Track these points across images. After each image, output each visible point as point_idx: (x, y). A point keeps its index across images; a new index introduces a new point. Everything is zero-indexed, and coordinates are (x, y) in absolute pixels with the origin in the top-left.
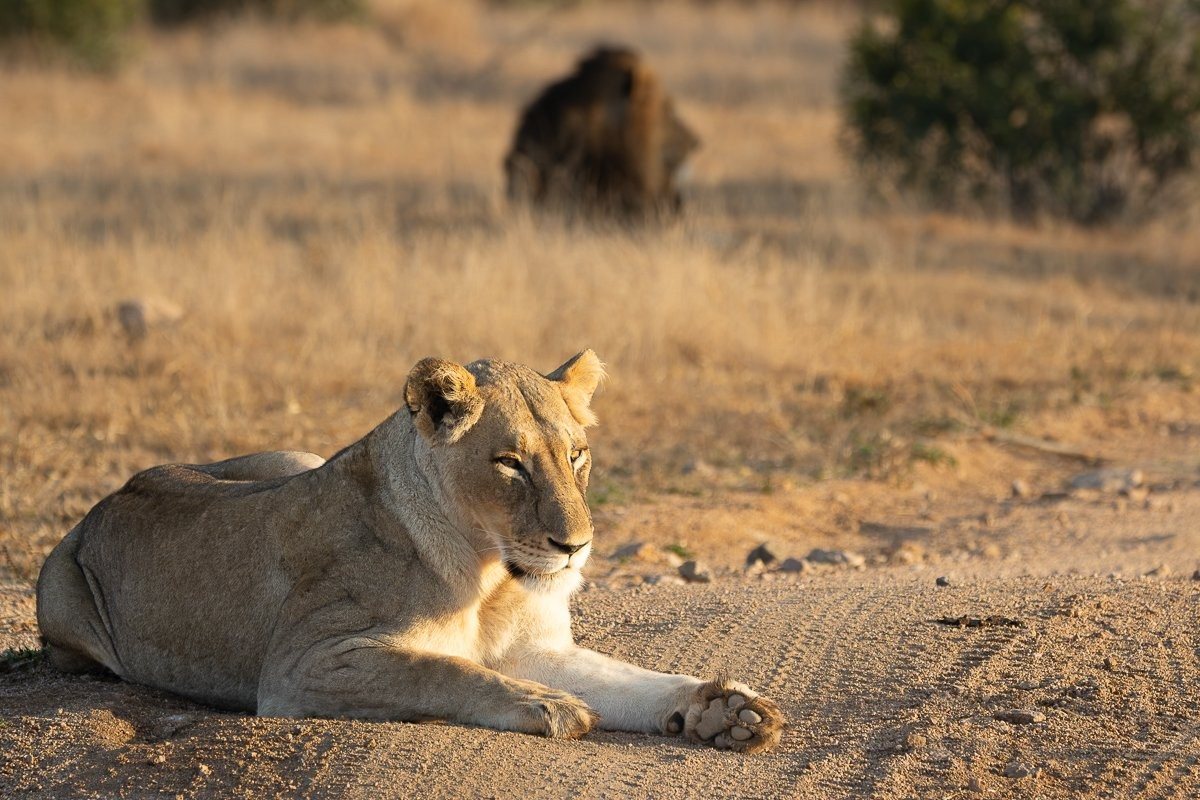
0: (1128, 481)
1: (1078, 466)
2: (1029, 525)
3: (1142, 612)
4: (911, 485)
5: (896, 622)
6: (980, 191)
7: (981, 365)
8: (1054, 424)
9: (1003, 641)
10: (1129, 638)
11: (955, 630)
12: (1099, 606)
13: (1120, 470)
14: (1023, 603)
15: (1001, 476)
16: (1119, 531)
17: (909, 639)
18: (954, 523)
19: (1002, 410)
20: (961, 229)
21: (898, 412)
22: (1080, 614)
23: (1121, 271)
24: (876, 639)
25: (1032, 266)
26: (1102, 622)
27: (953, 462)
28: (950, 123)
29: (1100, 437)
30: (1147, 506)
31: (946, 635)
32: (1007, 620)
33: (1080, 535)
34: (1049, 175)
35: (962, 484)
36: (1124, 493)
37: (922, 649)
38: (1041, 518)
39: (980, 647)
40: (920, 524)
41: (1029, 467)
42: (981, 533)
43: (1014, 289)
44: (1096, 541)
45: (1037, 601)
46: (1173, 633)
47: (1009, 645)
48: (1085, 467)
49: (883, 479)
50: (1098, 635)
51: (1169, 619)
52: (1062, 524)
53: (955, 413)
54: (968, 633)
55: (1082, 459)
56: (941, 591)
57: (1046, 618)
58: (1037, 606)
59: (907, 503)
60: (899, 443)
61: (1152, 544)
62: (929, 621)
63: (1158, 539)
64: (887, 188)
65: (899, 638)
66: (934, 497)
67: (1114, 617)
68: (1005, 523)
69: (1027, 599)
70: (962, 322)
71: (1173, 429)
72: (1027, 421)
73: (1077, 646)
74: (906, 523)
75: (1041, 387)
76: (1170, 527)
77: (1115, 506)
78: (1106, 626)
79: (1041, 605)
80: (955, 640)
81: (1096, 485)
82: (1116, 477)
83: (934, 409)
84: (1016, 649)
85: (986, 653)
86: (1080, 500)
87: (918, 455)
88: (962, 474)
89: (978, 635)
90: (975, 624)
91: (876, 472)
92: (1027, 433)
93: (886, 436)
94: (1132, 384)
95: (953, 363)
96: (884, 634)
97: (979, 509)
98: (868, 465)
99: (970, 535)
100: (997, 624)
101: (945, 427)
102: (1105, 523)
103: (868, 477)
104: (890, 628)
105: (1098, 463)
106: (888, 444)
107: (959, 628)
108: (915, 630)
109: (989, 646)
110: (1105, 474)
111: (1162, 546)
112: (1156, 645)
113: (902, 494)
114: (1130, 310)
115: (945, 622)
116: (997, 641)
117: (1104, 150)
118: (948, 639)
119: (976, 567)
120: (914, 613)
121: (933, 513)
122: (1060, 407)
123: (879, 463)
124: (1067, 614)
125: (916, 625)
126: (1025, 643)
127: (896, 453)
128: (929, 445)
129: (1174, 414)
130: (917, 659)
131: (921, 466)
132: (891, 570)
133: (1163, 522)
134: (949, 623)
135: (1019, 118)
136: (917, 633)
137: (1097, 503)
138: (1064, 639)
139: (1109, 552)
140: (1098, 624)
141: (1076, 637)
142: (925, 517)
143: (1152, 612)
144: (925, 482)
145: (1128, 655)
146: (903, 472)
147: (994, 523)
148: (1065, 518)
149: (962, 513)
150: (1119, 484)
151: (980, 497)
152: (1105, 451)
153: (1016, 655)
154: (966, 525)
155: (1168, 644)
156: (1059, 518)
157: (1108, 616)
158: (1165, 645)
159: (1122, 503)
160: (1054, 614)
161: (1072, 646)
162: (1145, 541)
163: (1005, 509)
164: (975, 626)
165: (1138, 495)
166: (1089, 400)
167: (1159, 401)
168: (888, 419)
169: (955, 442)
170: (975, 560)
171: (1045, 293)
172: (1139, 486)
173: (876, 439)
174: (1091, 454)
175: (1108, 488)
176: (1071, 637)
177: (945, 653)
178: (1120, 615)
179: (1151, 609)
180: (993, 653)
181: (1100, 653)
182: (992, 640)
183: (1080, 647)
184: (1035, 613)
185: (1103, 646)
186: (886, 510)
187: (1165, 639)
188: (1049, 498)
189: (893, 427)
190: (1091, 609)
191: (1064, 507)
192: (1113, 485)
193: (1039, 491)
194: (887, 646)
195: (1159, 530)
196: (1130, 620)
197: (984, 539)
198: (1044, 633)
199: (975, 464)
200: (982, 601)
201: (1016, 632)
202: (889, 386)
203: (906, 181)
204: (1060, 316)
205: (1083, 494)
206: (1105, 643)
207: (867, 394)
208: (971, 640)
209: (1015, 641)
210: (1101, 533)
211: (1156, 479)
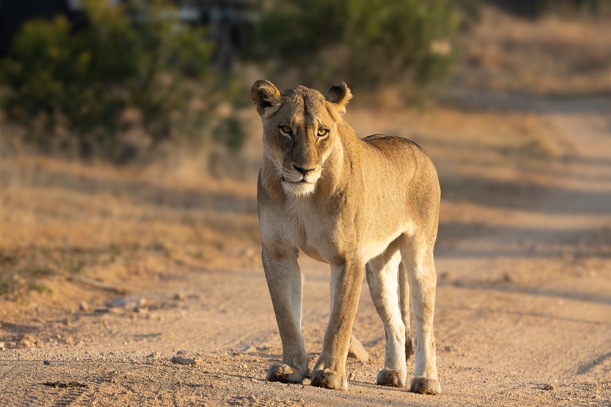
0: (138, 303)
1: (113, 294)
2: (88, 327)
3: (147, 381)
4: (28, 303)
5: (22, 384)
6: (65, 146)
7: (64, 239)
8: (102, 273)
9: (77, 395)
10: (140, 395)
11: (52, 388)
12: (125, 378)
13: (134, 298)
14: (87, 375)
15: (74, 299)
16: (133, 331)
17: (29, 393)
18: (50, 324)
19: (76, 265)
20: (55, 165)
21: (22, 264)
22: (116, 381)
23: (135, 190)
24: (12, 392)
25: (90, 187)
26: (127, 386)
27: (50, 291)
28: (50, 111)
29: (124, 279)
30: (147, 317)
31: (48, 391)
32: (79, 384)
33: (114, 332)
34: (100, 139)
35: (54, 303)
36: (136, 310)
37: (36, 398)
38: (94, 323)
39: (65, 398)
40: (33, 324)
41: (89, 294)
42: (64, 330)
43: (81, 198)
44: (122, 335)
45: (94, 374)
46: (162, 392)
47: (80, 397)
48: (116, 295)
49: (14, 300)
50: (125, 393)
51: (161, 385)
52: (105, 326)
53: (52, 266)
54: (59, 390)
55: (115, 291)
56: (45, 368)
57: (99, 383)
58: (95, 377)
59: (26, 313)
60: (23, 281)
61: (150, 338)
62: (40, 384)
63: (153, 335)
64: (17, 142)
65: (24, 392)
66: (40, 310)
67: (133, 383)
68: (76, 325)
69: (89, 373)
70: (54, 215)
71: (161, 276)
72: (88, 270)
73: (114, 398)
74: (25, 323)
75: (95, 252)
76: (159, 330)
77: (132, 317)
78: (129, 388)
79: (97, 376)
80: (53, 394)
81: (122, 305)
82: (132, 301)
83: (41, 262)
84: (83, 399)
85: (68, 401)
86: (114, 313)
87: (33, 287)
88: (55, 298)
89: (64, 391)
90: (63, 386)
91: (11, 296)
92: (88, 277)
93: (16, 277)
94: (140, 253)
95: (50, 237)
96: (16, 390)
97: (63, 317)
98: (6, 292)
99: (58, 331)
100: (74, 386)
101: (46, 273)
102: (127, 326)
103: (7, 299)
104: (20, 387)
105: (123, 293)
106: (17, 282)
107: (55, 388)
108: (33, 389)
109: (70, 397)
110: (126, 299)
111: (155, 339)
112: (154, 399)
113: (24, 308)
114: (139, 211)
115: (48, 384)
116: (74, 395)
117: (127, 127)
118: (49, 393)
119: (62, 349)
120: (32, 379)
121: (40, 319)
122: (105, 264)
123: (13, 292)
124: (110, 381)
125: (33, 385)
126: (88, 396)
127: (21, 286)
128: (39, 282)
129: (161, 268)
130: (33, 404)
131: (34, 293)
132: (18, 351)
133: (156, 326)
134: (50, 385)
135: (85, 109)
136: (33, 390)
137: (122, 315)
138: (108, 394)
139: (128, 342)
140: (125, 386)
141: (114, 394)
142: (35, 320)
143: (152, 381)
144: (36, 301)
145: (140, 403)
146: (25, 296)
147: (71, 325)
148: (106, 323)
149: (54, 319)
150: (133, 305)
151: (63, 309)
152: (127, 287)
153: (83, 403)
154: (56, 325)
155: (160, 398)
156: (103, 322)
157: (130, 382)
158: (158, 399)
159: (135, 315)
160: (103, 381)
161: (112, 398)
162: (146, 336)
163: (76, 318)
164: (63, 387)
165: (143, 312)
166: (119, 260)
167: (154, 262)
168: (17, 268)
169: (51, 280)
170: (61, 345)
171: (97, 201)
172: (144, 307)
173: (11, 279)
174: (120, 288)
175: (127, 307)
176: (111, 393)
177: (47, 401)
178: (136, 382)
179: (152, 379)
180: (72, 401)
181: (125, 402)
182: (71, 394)
183: (116, 399)
184: (93, 381)
185: (127, 399)
186: (16, 316)
187: (159, 395)
188: (99, 312)
189: (20, 272)
190: (121, 379)
191: (106, 317)
192: (131, 305)
193: (94, 308)
194: (18, 397)
195: (154, 331)
196: (141, 385)
197: (65, 333)
198: (98, 391)
199: (61, 292)
200: (67, 373)
201: (84, 390)
202: (18, 250)
203: (27, 139)
204: (105, 214)
205: (117, 310)
206: (128, 397)
207: (7, 254)
208: (61, 394)
209: (83, 395)
210: (125, 331)
211: (152, 302)
